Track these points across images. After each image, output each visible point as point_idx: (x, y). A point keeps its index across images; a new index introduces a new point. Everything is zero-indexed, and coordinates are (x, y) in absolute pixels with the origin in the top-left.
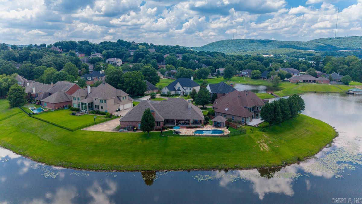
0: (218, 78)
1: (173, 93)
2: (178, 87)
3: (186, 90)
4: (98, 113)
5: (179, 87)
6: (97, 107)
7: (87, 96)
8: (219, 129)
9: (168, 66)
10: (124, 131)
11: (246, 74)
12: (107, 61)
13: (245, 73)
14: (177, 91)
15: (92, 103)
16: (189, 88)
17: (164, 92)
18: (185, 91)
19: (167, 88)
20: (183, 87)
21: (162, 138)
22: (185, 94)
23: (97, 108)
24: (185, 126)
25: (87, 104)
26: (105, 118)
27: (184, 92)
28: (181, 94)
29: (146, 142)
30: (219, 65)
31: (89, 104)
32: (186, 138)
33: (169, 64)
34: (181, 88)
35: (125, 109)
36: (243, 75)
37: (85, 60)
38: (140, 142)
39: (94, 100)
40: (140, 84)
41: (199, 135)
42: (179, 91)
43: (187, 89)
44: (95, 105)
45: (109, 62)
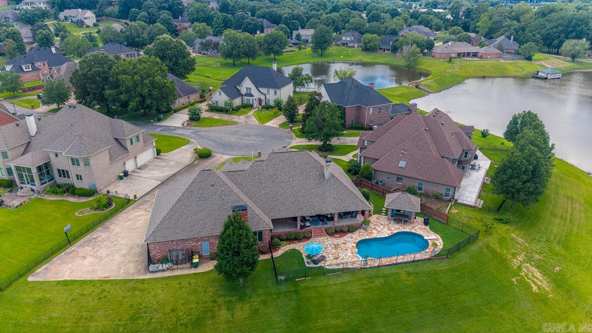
0: (300, 49)
1: (237, 102)
2: (247, 88)
3: (265, 95)
4: (71, 190)
5: (250, 89)
6: (64, 173)
7: (29, 142)
8: (407, 229)
9: (197, 26)
10: (163, 271)
11: (351, 42)
12: (62, 15)
13: (348, 39)
14: (246, 97)
15: (47, 165)
16: (272, 91)
17: (217, 102)
18: (263, 97)
19: (222, 93)
20: (260, 89)
21: (283, 288)
22: (263, 104)
23: (65, 177)
24: (320, 226)
25: (34, 171)
26: (93, 212)
27: (260, 100)
28: (256, 104)
29: (242, 311)
30: (294, 21)
31: (39, 168)
32: (346, 278)
33: (198, 20)
34: (254, 91)
35: (139, 165)
36: (344, 43)
37: (10, 15)
38: (224, 314)
39: (52, 156)
40: (162, 87)
41: (376, 265)
42: (251, 98)
43: (268, 92)
44: (59, 170)
45: (66, 18)
